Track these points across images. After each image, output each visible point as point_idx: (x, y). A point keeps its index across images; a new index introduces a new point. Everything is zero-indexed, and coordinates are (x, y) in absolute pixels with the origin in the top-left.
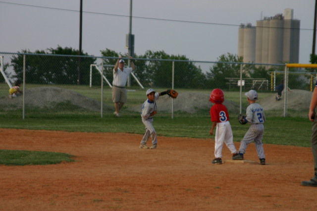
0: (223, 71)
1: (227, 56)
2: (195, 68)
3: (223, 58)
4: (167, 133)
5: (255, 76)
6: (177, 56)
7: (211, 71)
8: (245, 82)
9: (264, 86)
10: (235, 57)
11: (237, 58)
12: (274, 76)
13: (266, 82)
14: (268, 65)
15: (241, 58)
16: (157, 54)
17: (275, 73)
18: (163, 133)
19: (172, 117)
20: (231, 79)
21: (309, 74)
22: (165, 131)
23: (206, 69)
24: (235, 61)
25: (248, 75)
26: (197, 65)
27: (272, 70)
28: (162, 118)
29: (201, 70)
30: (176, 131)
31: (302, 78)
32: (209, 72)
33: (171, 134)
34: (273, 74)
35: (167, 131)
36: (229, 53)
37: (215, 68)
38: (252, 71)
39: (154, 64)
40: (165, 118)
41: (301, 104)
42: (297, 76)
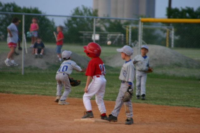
0: (77, 24)
1: (81, 9)
2: (48, 21)
3: (77, 11)
4: (16, 90)
5: (110, 30)
6: (29, 8)
7: (65, 24)
8: (100, 37)
9: (120, 40)
10: (89, 11)
11: (91, 11)
12: (129, 30)
13: (121, 37)
14: (123, 19)
15: (96, 11)
16: (8, 5)
17: (130, 26)
18: (12, 90)
19: (23, 73)
20: (86, 33)
21: (165, 28)
22: (14, 88)
23: (59, 22)
24: (90, 13)
25: (103, 29)
26: (50, 18)
27: (127, 24)
28: (12, 74)
29: (54, 23)
30: (26, 88)
31: (158, 32)
32: (63, 25)
33: (20, 91)
34: (129, 28)
35: (17, 88)
36: (83, 6)
37: (69, 21)
38: (107, 25)
39: (4, 16)
40: (15, 74)
41: (155, 60)
42: (153, 30)
